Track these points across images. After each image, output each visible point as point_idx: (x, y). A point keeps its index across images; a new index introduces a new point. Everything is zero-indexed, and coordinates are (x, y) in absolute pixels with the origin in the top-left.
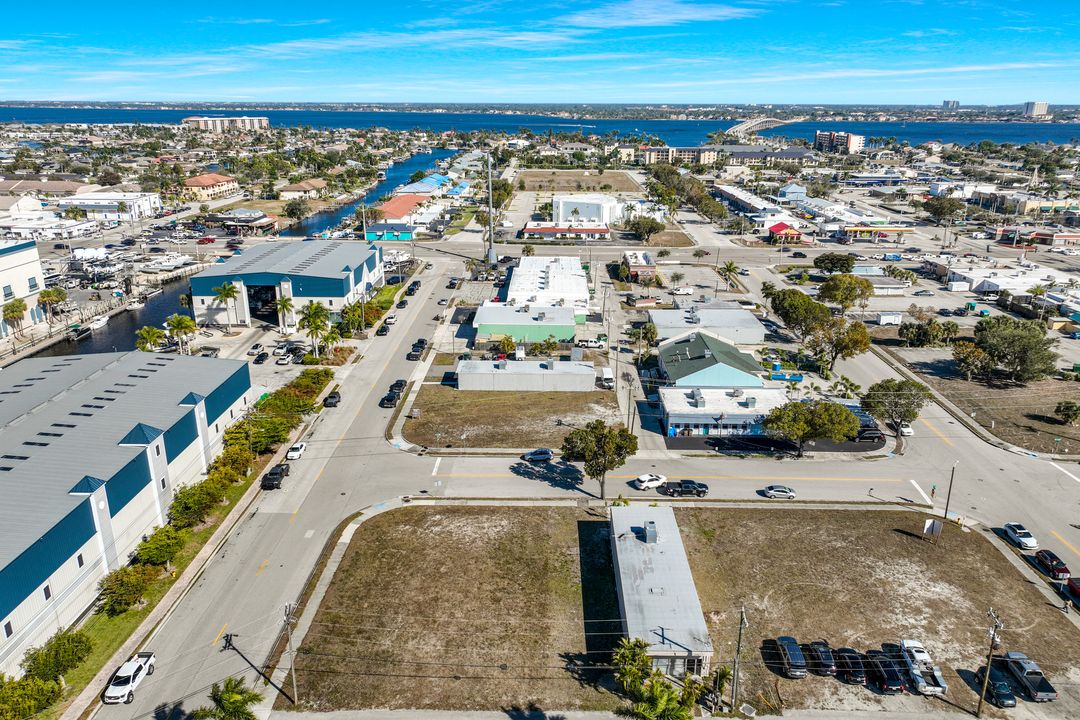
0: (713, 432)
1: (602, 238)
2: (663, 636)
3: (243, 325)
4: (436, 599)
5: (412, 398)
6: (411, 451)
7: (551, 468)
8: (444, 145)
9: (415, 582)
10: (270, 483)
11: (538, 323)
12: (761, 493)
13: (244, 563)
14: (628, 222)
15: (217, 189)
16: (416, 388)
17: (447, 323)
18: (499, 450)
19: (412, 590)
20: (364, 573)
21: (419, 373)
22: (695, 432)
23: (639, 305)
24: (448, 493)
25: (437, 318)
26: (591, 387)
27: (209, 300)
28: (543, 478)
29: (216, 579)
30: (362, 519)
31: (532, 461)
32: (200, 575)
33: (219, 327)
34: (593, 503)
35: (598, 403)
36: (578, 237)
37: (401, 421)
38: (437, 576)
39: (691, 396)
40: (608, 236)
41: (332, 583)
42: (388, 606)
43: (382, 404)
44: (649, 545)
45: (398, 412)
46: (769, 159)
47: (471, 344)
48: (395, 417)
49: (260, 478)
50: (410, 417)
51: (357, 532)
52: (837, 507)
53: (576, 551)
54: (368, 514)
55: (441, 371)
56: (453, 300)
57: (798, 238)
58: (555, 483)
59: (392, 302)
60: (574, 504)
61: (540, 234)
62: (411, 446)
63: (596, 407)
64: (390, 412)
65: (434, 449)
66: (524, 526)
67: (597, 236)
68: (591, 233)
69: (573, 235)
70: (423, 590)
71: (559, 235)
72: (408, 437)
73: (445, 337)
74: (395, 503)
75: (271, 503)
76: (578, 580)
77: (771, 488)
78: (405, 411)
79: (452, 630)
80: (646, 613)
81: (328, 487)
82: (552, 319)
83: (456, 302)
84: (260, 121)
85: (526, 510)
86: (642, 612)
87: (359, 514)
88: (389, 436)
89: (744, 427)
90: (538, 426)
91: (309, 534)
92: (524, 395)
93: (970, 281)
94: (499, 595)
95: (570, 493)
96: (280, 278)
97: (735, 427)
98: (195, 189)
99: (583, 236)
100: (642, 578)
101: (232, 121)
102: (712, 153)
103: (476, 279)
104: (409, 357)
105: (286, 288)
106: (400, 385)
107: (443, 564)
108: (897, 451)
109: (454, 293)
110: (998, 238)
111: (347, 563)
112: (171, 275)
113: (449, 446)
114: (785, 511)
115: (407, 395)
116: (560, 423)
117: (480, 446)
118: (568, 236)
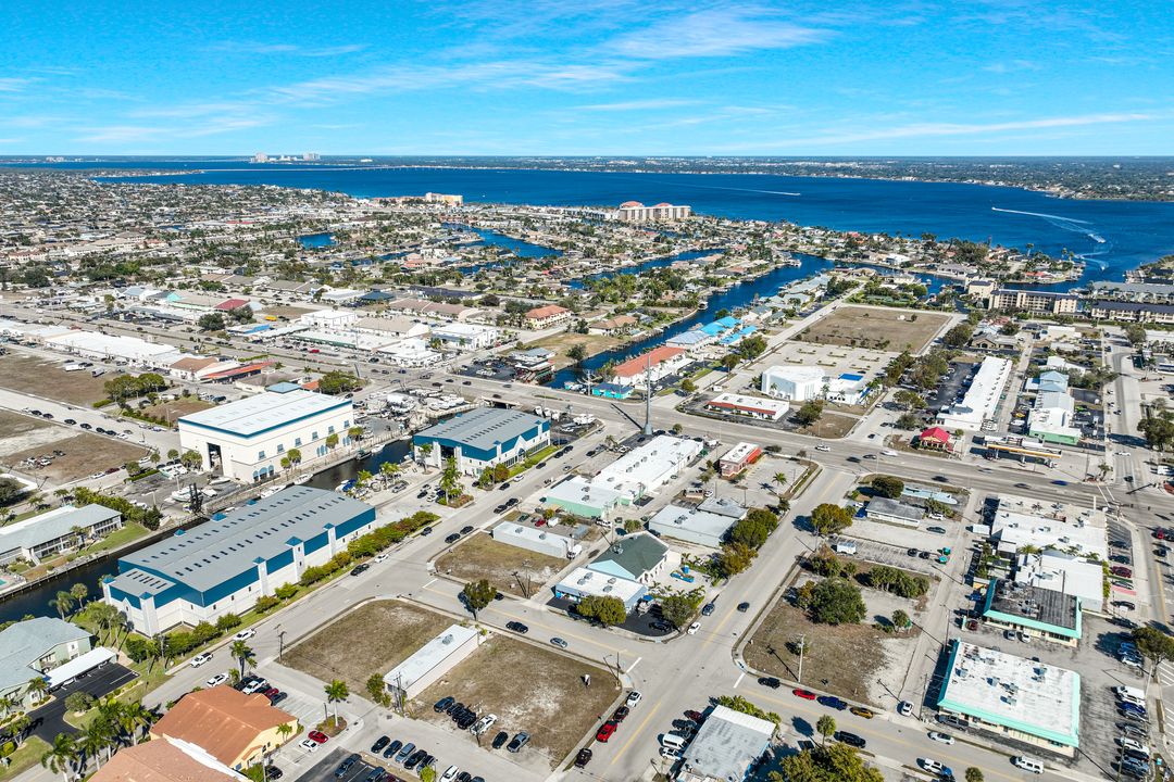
1: (769, 418)
4: (359, 642)
6: (429, 571)
9: (360, 633)
10: (356, 572)
11: (582, 502)
12: (554, 640)
13: (313, 607)
15: (549, 320)
16: (475, 534)
18: (466, 582)
19: (356, 636)
21: (488, 523)
23: (689, 496)
24: (420, 599)
25: (548, 482)
26: (561, 556)
27: (421, 449)
32: (297, 607)
33: (426, 466)
36: (750, 415)
37: (446, 552)
38: (370, 633)
40: (775, 417)
42: (341, 639)
43: (447, 539)
44: (443, 645)
45: (449, 547)
48: (444, 550)
49: (353, 569)
50: (450, 551)
51: (364, 606)
52: (577, 658)
54: (377, 599)
56: (576, 467)
57: (940, 446)
59: (537, 463)
62: (433, 568)
64: (446, 546)
65: (440, 573)
66: (428, 623)
67: (765, 416)
69: (746, 413)
70: (359, 637)
72: (437, 563)
73: (534, 498)
74: (393, 597)
75: (348, 582)
78: (453, 547)
79: (351, 655)
82: (594, 501)
84: (683, 211)
85: (439, 616)
87: (373, 598)
88: (430, 560)
94: (382, 648)
96: (457, 444)
98: (532, 321)
99: (754, 414)
101: (657, 210)
102: (1070, 301)
103: (613, 450)
104: (497, 510)
105: (459, 450)
106: (469, 529)
107: (378, 629)
108: (667, 641)
109: (585, 460)
115: (465, 537)
118: (742, 412)
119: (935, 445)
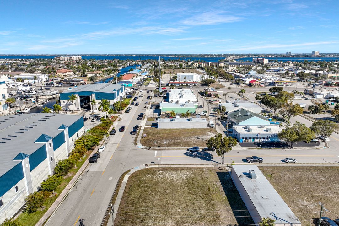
0: (256, 141)
1: (195, 85)
2: (275, 216)
3: (78, 110)
4: (168, 204)
5: (142, 131)
6: (145, 148)
7: (200, 154)
8: (137, 63)
9: (157, 197)
10: (93, 160)
11: (182, 107)
12: (283, 161)
13: (85, 190)
14: (202, 81)
15: (66, 74)
16: (143, 128)
17: (149, 109)
18: (178, 148)
19: (157, 200)
20: (135, 194)
21: (143, 124)
22: (250, 141)
23: (214, 103)
24: (162, 163)
25: (145, 107)
26: (206, 127)
27: (66, 101)
28: (198, 157)
29: (74, 197)
30: (131, 173)
31: (191, 151)
32: (67, 196)
33: (70, 111)
34: (220, 166)
35: (210, 132)
36: (187, 85)
37: (139, 139)
38: (165, 194)
39: (246, 128)
40: (197, 85)
41: (123, 198)
42: (148, 207)
43: (131, 133)
44: (253, 179)
45: (138, 135)
46: (240, 65)
47: (159, 115)
48: (137, 138)
49: (89, 158)
50: (142, 137)
51: (129, 178)
52: (314, 165)
53: (219, 183)
54: (133, 171)
55: (151, 123)
56: (150, 102)
57: (259, 85)
58: (203, 159)
59: (129, 103)
60: (213, 166)
61: (174, 84)
62: (145, 147)
63: (210, 133)
64: (135, 136)
65: (154, 148)
66: (196, 174)
67: (193, 85)
68: (191, 83)
69: (185, 84)
70: (161, 200)
71: (181, 85)
72: (143, 144)
73: (149, 113)
74: (143, 167)
75: (94, 168)
76: (224, 195)
77: (287, 159)
78: (140, 135)
79: (177, 216)
80: (264, 207)
81: (115, 162)
82: (187, 106)
83: (151, 103)
84: (79, 58)
85: (194, 168)
86: (262, 206)
87: (129, 171)
88: (135, 143)
89: (268, 138)
90: (190, 140)
91: (110, 179)
92: (182, 130)
93: (323, 95)
94: (193, 201)
95: (209, 162)
96: (91, 93)
97: (264, 138)
98: (59, 74)
99: (189, 85)
100: (256, 193)
101: (70, 58)
102: (223, 64)
103: (156, 96)
104: (138, 119)
105: (94, 96)
106: (137, 127)
107: (167, 189)
108: (326, 146)
109: (149, 100)
110: (323, 84)
111: (127, 190)
112: (52, 97)
113: (159, 147)
114: (295, 167)
115: (140, 130)
116: (198, 138)
117: (171, 146)
118: (184, 85)
119: (257, 84)
